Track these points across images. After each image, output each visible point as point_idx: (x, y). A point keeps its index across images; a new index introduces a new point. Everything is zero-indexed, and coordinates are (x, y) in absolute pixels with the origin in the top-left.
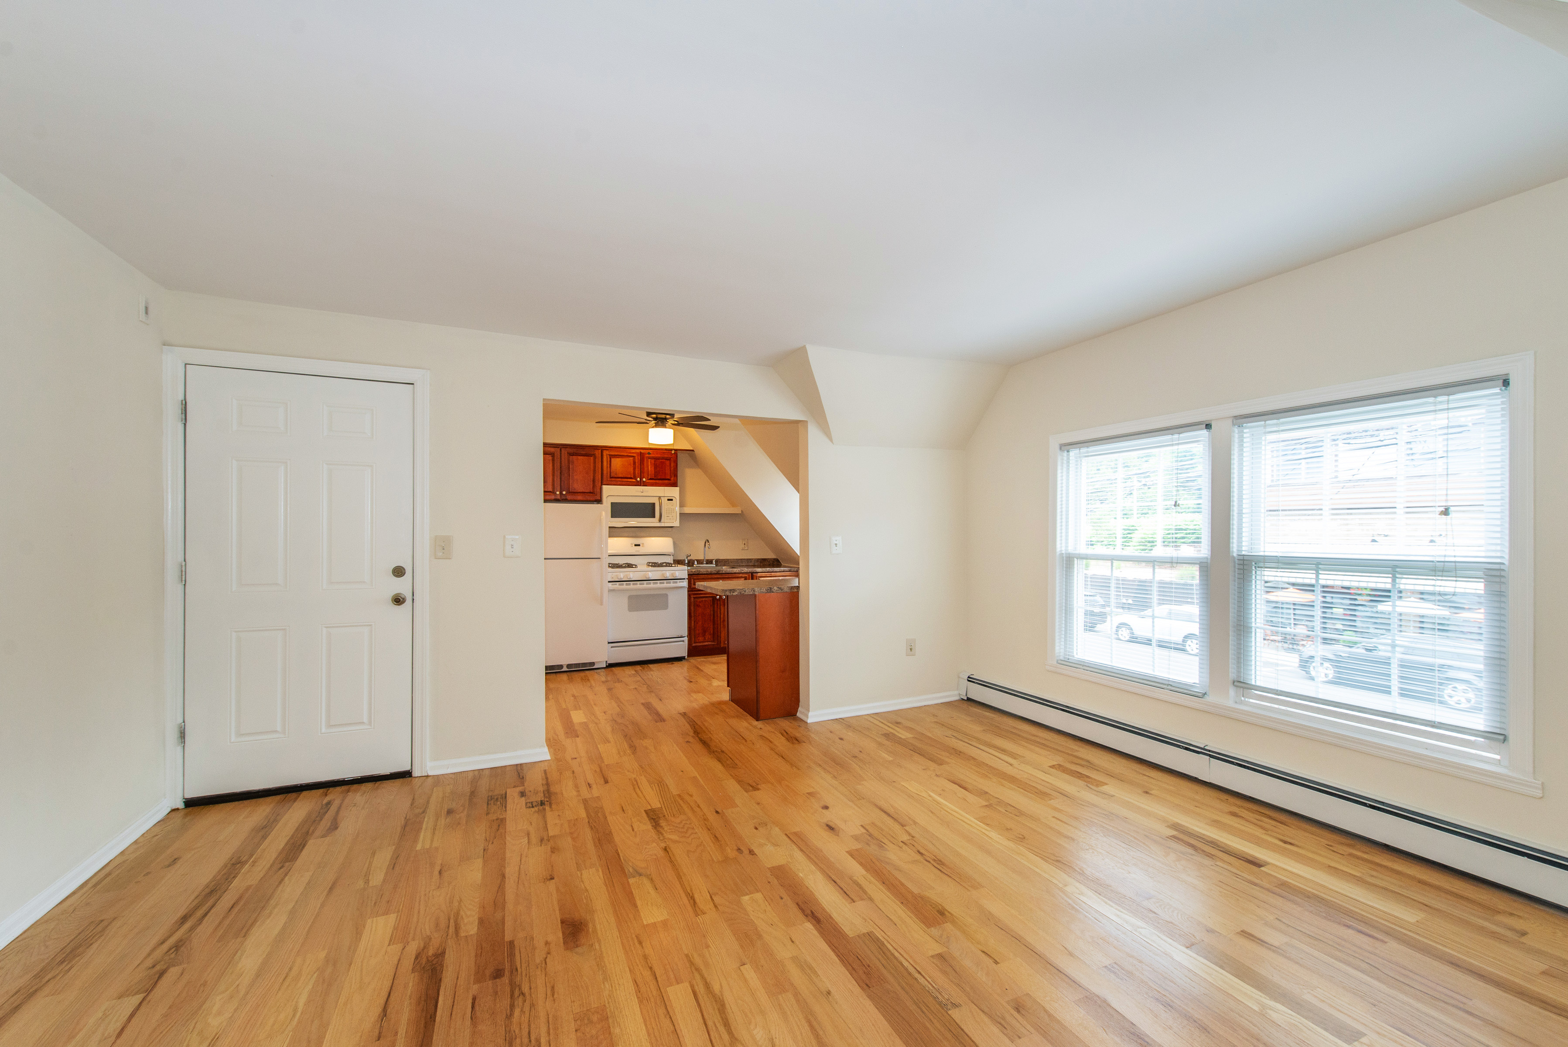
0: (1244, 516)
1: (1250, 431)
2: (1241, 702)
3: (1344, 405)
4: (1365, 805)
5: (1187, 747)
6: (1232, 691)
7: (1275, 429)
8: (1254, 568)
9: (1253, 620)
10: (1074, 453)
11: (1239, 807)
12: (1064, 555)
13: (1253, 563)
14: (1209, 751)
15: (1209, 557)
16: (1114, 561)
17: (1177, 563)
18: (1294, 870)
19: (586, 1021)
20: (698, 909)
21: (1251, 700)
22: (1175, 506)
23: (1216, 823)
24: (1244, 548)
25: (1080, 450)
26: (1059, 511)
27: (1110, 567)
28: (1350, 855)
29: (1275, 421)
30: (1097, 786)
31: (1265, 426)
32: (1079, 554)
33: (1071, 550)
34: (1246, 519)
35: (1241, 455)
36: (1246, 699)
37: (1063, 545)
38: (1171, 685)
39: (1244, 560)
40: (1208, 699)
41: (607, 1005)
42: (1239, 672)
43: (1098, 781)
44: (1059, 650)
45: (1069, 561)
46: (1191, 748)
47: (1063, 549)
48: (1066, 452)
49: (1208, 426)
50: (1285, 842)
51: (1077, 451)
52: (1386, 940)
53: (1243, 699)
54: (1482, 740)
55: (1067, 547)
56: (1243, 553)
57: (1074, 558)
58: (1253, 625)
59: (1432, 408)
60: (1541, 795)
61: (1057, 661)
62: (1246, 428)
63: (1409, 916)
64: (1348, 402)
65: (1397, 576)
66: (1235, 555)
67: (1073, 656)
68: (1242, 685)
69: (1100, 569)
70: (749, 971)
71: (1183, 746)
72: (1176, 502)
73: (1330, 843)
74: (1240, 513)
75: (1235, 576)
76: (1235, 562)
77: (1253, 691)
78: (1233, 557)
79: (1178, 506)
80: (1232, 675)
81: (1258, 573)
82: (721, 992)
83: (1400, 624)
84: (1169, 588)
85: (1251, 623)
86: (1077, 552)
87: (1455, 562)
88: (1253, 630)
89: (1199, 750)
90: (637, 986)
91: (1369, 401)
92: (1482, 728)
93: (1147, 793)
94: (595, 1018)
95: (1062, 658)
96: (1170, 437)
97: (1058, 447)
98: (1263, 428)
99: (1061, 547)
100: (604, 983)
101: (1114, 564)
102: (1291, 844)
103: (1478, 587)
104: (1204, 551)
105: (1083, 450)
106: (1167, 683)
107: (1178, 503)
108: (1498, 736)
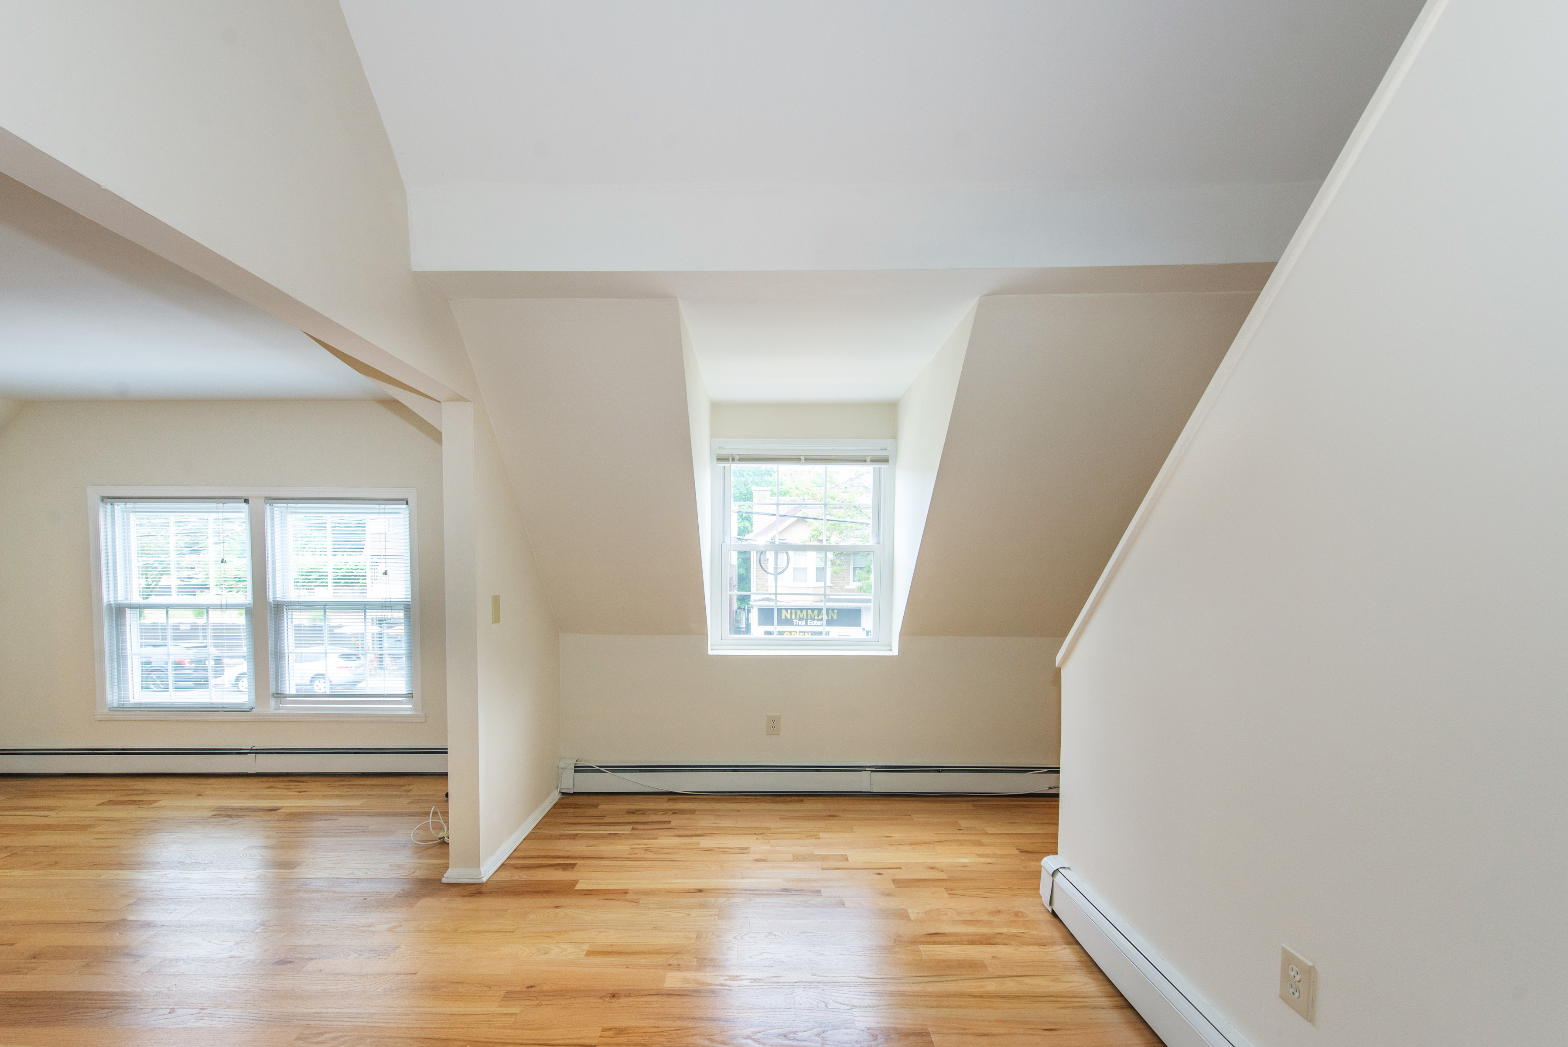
0: (277, 572)
1: (278, 509)
2: (279, 708)
4: (350, 753)
5: (239, 752)
6: (273, 702)
8: (285, 610)
9: (286, 647)
10: (119, 507)
11: (274, 782)
12: (113, 606)
13: (285, 607)
14: (257, 750)
15: (252, 603)
16: (169, 610)
17: (226, 608)
18: (297, 805)
21: (287, 706)
22: (222, 562)
23: (253, 797)
24: (277, 596)
25: (125, 505)
26: (103, 562)
27: (166, 615)
28: (340, 785)
29: (293, 505)
30: (150, 804)
31: (287, 507)
32: (130, 604)
33: (121, 599)
34: (278, 574)
35: (273, 527)
36: (284, 706)
37: (112, 595)
38: (225, 708)
39: (277, 604)
40: (254, 711)
42: (277, 685)
43: (149, 801)
44: (112, 698)
45: (119, 611)
47: (112, 599)
48: (109, 504)
49: (246, 501)
50: (300, 792)
51: (123, 505)
52: (338, 818)
53: (281, 705)
54: (405, 699)
55: (116, 597)
56: (278, 599)
57: (125, 608)
58: (286, 651)
59: (378, 511)
60: (425, 720)
61: (109, 708)
62: (276, 507)
63: (355, 803)
65: (367, 611)
66: (271, 601)
67: (129, 701)
68: (279, 696)
69: (153, 617)
71: (235, 752)
72: (223, 559)
73: (329, 784)
74: (274, 570)
75: (272, 617)
76: (271, 606)
77: (287, 698)
78: (270, 602)
79: (225, 562)
80: (273, 690)
81: (289, 613)
83: (373, 640)
84: (220, 629)
85: (285, 650)
86: (128, 602)
87: (391, 601)
88: (286, 655)
91: (346, 501)
92: (404, 692)
93: (200, 795)
95: (115, 705)
96: (215, 505)
97: (99, 499)
98: (285, 508)
99: (108, 597)
101: (169, 612)
102: (304, 792)
103: (401, 615)
104: (246, 598)
105: (129, 505)
106: (222, 706)
107: (224, 560)
108: (410, 696)
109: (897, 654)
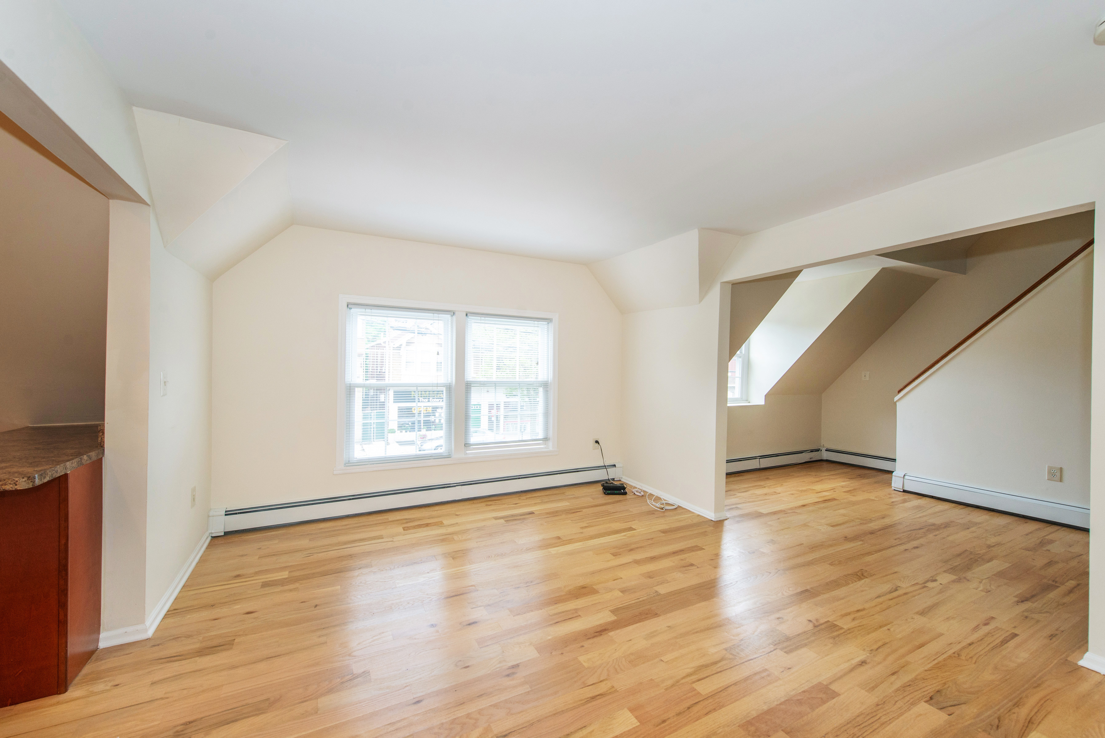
2: (468, 454)
3: (517, 318)
6: (463, 450)
7: (484, 322)
8: (471, 388)
12: (348, 386)
13: (472, 385)
15: (454, 383)
19: (758, 733)
20: (608, 692)
21: (472, 451)
24: (470, 379)
26: (345, 352)
32: (358, 384)
36: (470, 452)
39: (469, 383)
40: (453, 457)
41: (738, 725)
42: (465, 439)
44: (346, 456)
46: (451, 485)
47: (349, 381)
49: (453, 313)
50: (516, 504)
53: (468, 452)
54: (542, 441)
57: (354, 387)
60: (558, 454)
61: (345, 464)
62: (472, 319)
64: (502, 316)
66: (465, 381)
68: (467, 445)
70: (666, 658)
75: (463, 391)
76: (465, 384)
77: (471, 447)
80: (462, 442)
81: (473, 389)
82: (692, 668)
89: (456, 485)
90: (710, 711)
92: (541, 438)
94: (753, 729)
95: (347, 462)
97: (346, 305)
99: (348, 379)
100: (719, 734)
103: (542, 390)
108: (546, 439)
109: (764, 404)
